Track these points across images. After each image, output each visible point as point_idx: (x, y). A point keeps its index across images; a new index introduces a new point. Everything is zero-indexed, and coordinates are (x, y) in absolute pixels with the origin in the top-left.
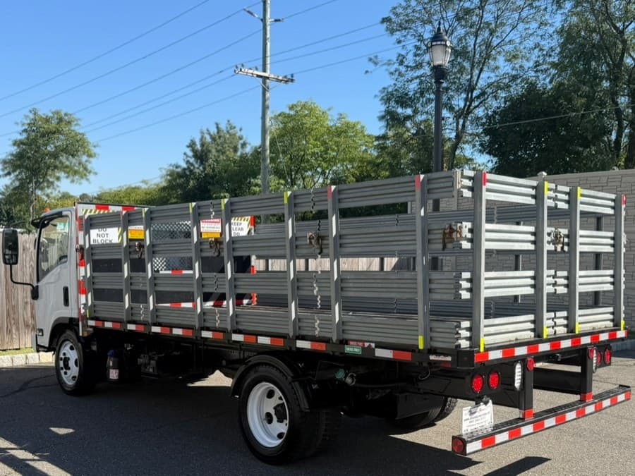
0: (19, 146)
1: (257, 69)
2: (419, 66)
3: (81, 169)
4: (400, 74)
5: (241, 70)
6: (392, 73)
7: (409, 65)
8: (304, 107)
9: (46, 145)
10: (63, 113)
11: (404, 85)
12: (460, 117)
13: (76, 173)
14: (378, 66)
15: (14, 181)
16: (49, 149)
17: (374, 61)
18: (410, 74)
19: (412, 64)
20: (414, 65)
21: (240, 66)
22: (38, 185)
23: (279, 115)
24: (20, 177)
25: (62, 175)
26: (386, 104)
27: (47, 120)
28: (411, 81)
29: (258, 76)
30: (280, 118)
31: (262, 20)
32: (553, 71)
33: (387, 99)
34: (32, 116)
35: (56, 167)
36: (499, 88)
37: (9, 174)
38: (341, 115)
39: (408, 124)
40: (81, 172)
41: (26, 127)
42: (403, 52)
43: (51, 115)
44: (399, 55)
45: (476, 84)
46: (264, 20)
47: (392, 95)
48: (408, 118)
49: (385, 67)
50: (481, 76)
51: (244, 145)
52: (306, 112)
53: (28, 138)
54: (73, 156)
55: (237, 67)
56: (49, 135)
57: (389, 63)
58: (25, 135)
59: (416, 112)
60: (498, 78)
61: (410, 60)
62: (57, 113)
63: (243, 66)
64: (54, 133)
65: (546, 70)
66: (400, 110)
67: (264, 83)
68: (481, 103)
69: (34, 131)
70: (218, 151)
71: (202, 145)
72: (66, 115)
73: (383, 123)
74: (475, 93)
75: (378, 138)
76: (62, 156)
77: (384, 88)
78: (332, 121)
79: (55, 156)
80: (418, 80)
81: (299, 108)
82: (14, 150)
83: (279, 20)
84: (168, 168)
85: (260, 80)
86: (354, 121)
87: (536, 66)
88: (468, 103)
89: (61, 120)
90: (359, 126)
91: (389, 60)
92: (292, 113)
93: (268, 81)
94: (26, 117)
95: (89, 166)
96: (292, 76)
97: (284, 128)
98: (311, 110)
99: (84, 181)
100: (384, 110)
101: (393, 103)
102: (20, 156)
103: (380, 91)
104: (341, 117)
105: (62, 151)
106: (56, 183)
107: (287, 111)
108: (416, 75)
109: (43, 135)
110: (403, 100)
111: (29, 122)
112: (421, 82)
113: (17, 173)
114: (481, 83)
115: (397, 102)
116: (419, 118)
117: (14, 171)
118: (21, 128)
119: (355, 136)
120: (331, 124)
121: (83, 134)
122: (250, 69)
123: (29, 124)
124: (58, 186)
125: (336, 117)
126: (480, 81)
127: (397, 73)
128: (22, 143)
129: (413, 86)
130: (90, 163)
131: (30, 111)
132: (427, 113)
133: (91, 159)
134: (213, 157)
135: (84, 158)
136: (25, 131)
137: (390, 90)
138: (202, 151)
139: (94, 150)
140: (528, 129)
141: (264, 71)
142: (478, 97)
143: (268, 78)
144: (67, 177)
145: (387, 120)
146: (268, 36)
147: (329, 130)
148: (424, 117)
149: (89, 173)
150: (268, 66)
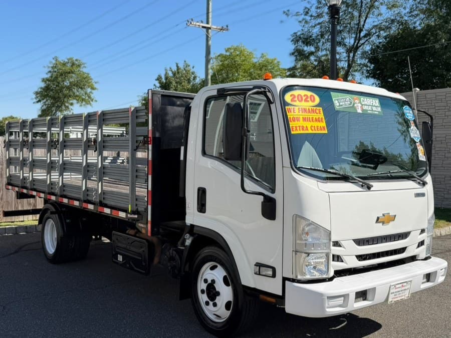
0: (45, 82)
1: (202, 22)
2: (320, 16)
3: (87, 98)
4: (306, 22)
5: (191, 24)
6: (300, 22)
7: (313, 15)
8: (235, 49)
9: (63, 81)
10: (74, 59)
11: (309, 30)
12: (351, 52)
13: (83, 100)
14: (290, 17)
15: (43, 106)
16: (65, 84)
17: (287, 13)
18: (313, 22)
19: (315, 14)
20: (316, 15)
21: (190, 21)
22: (59, 108)
23: (219, 56)
24: (47, 103)
25: (75, 101)
26: (295, 44)
27: (64, 64)
28: (314, 27)
29: (203, 27)
30: (219, 58)
32: (422, 16)
33: (296, 39)
34: (54, 62)
35: (70, 96)
36: (381, 29)
37: (39, 101)
38: (263, 54)
39: (312, 58)
40: (87, 100)
41: (50, 69)
42: (308, 6)
43: (66, 61)
44: (306, 8)
45: (363, 25)
47: (300, 37)
48: (312, 53)
49: (295, 17)
50: (367, 21)
51: (195, 78)
52: (238, 53)
53: (51, 77)
54: (82, 88)
55: (188, 21)
56: (65, 74)
57: (297, 14)
58: (49, 75)
59: (317, 48)
60: (380, 22)
61: (313, 11)
62: (71, 59)
63: (192, 20)
64: (69, 73)
65: (417, 15)
66: (305, 48)
67: (207, 32)
68: (367, 40)
69: (55, 72)
70: (176, 83)
71: (166, 78)
72: (76, 60)
73: (293, 58)
74: (362, 34)
75: (289, 70)
76: (74, 89)
77: (295, 33)
78: (256, 59)
79: (69, 88)
80: (319, 26)
81: (232, 51)
82: (43, 85)
84: (143, 96)
85: (205, 30)
86: (272, 58)
87: (411, 12)
88: (357, 41)
89: (73, 64)
90: (276, 62)
91: (297, 12)
92: (228, 54)
93: (210, 30)
94: (51, 62)
95: (92, 96)
96: (227, 27)
97: (223, 65)
98: (241, 52)
99: (89, 106)
100: (294, 48)
101: (300, 43)
102: (47, 88)
103: (291, 35)
104: (263, 55)
105: (74, 85)
106: (70, 107)
107: (224, 53)
108: (317, 22)
109: (61, 75)
110: (307, 41)
111: (52, 65)
112: (321, 27)
113: (45, 100)
114: (367, 26)
115: (303, 42)
116: (320, 54)
117: (43, 99)
118: (47, 70)
119: (273, 69)
120: (255, 60)
121: (88, 74)
122: (198, 22)
123: (52, 67)
124: (72, 109)
125: (259, 56)
126: (366, 24)
127: (304, 21)
128: (48, 80)
129: (316, 31)
130: (92, 93)
131: (53, 59)
132: (326, 49)
133: (93, 91)
134: (173, 87)
135: (89, 90)
136: (50, 72)
137: (299, 34)
138: (166, 83)
139: (95, 86)
140: (404, 58)
141: (208, 23)
142: (365, 36)
143: (210, 28)
144: (78, 103)
145: (296, 56)
147: (254, 66)
148: (324, 53)
149: (92, 100)
150: (210, 20)
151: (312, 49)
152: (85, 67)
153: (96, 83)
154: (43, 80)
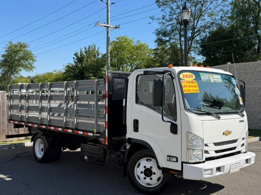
1: (104, 23)
2: (171, 20)
3: (30, 66)
4: (163, 23)
5: (98, 24)
6: (160, 23)
7: (167, 19)
8: (122, 38)
9: (16, 56)
10: (22, 43)
11: (165, 28)
12: (190, 40)
13: (27, 67)
14: (154, 20)
15: (2, 72)
16: (16, 58)
17: (152, 18)
18: (168, 23)
19: (168, 19)
20: (169, 19)
21: (98, 23)
22: (12, 73)
23: (113, 42)
24: (4, 70)
25: (22, 68)
26: (158, 36)
27: (16, 46)
28: (168, 26)
29: (105, 26)
31: (106, 3)
32: (229, 20)
33: (158, 33)
34: (9, 45)
35: (19, 65)
36: (206, 28)
38: (138, 41)
39: (168, 44)
40: (30, 68)
42: (165, 15)
43: (17, 44)
44: (163, 16)
45: (196, 26)
46: (107, 3)
47: (160, 32)
48: (168, 41)
49: (157, 21)
50: (198, 23)
51: (98, 55)
52: (124, 40)
53: (8, 54)
54: (26, 60)
55: (96, 23)
56: (16, 52)
57: (158, 19)
58: (7, 52)
59: (170, 39)
60: (205, 24)
61: (167, 17)
62: (20, 43)
63: (99, 22)
64: (19, 51)
65: (226, 20)
66: (164, 38)
67: (108, 29)
68: (198, 34)
69: (10, 51)
70: (87, 57)
71: (81, 55)
72: (23, 44)
73: (156, 44)
74: (196, 30)
75: (154, 50)
76: (22, 61)
77: (157, 29)
78: (134, 44)
79: (19, 61)
80: (171, 26)
81: (121, 39)
83: (113, 3)
84: (66, 65)
85: (106, 28)
86: (143, 43)
87: (221, 18)
88: (193, 35)
89: (21, 46)
90: (146, 45)
91: (159, 18)
92: (118, 41)
93: (109, 28)
94: (7, 45)
95: (33, 65)
96: (119, 26)
97: (115, 47)
98: (126, 39)
99: (31, 71)
100: (157, 38)
101: (161, 35)
102: (5, 61)
103: (155, 31)
104: (138, 42)
105: (22, 59)
106: (19, 72)
107: (116, 40)
108: (170, 23)
109: (14, 52)
110: (165, 34)
111: (8, 47)
112: (172, 26)
115: (163, 35)
116: (172, 41)
117: (2, 67)
118: (5, 50)
119: (144, 49)
120: (134, 45)
121: (31, 52)
122: (102, 23)
123: (8, 48)
124: (20, 73)
125: (136, 42)
126: (198, 25)
127: (162, 23)
128: (6, 56)
129: (169, 28)
130: (33, 63)
131: (9, 43)
132: (175, 39)
134: (85, 60)
135: (31, 61)
137: (159, 30)
138: (81, 57)
139: (36, 59)
140: (220, 44)
141: (108, 24)
142: (197, 32)
143: (109, 27)
144: (24, 69)
145: (158, 42)
146: (109, 10)
147: (133, 48)
148: (174, 41)
149: (33, 68)
150: (109, 22)
151: (167, 38)
152: (29, 47)
153: (35, 57)
154: (3, 56)
